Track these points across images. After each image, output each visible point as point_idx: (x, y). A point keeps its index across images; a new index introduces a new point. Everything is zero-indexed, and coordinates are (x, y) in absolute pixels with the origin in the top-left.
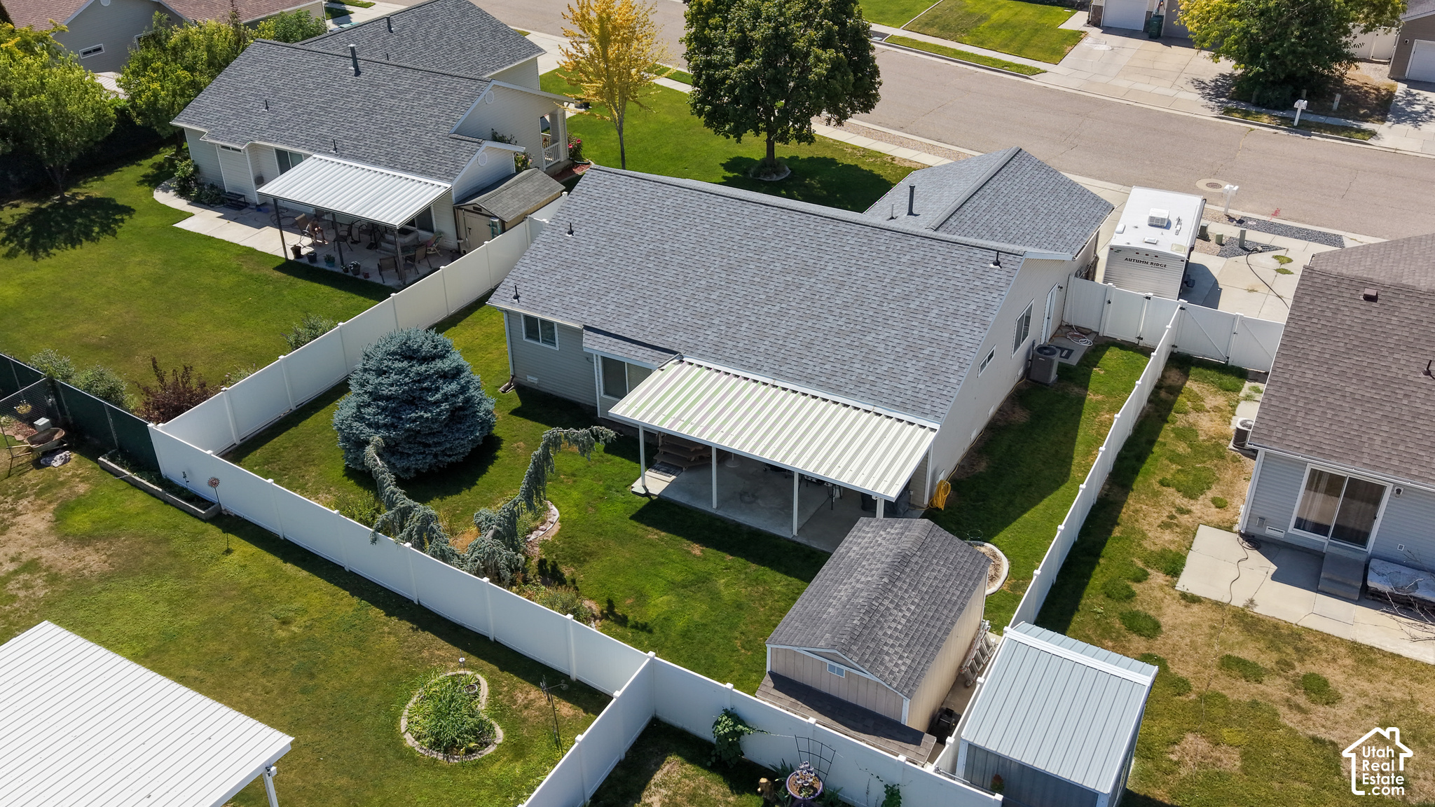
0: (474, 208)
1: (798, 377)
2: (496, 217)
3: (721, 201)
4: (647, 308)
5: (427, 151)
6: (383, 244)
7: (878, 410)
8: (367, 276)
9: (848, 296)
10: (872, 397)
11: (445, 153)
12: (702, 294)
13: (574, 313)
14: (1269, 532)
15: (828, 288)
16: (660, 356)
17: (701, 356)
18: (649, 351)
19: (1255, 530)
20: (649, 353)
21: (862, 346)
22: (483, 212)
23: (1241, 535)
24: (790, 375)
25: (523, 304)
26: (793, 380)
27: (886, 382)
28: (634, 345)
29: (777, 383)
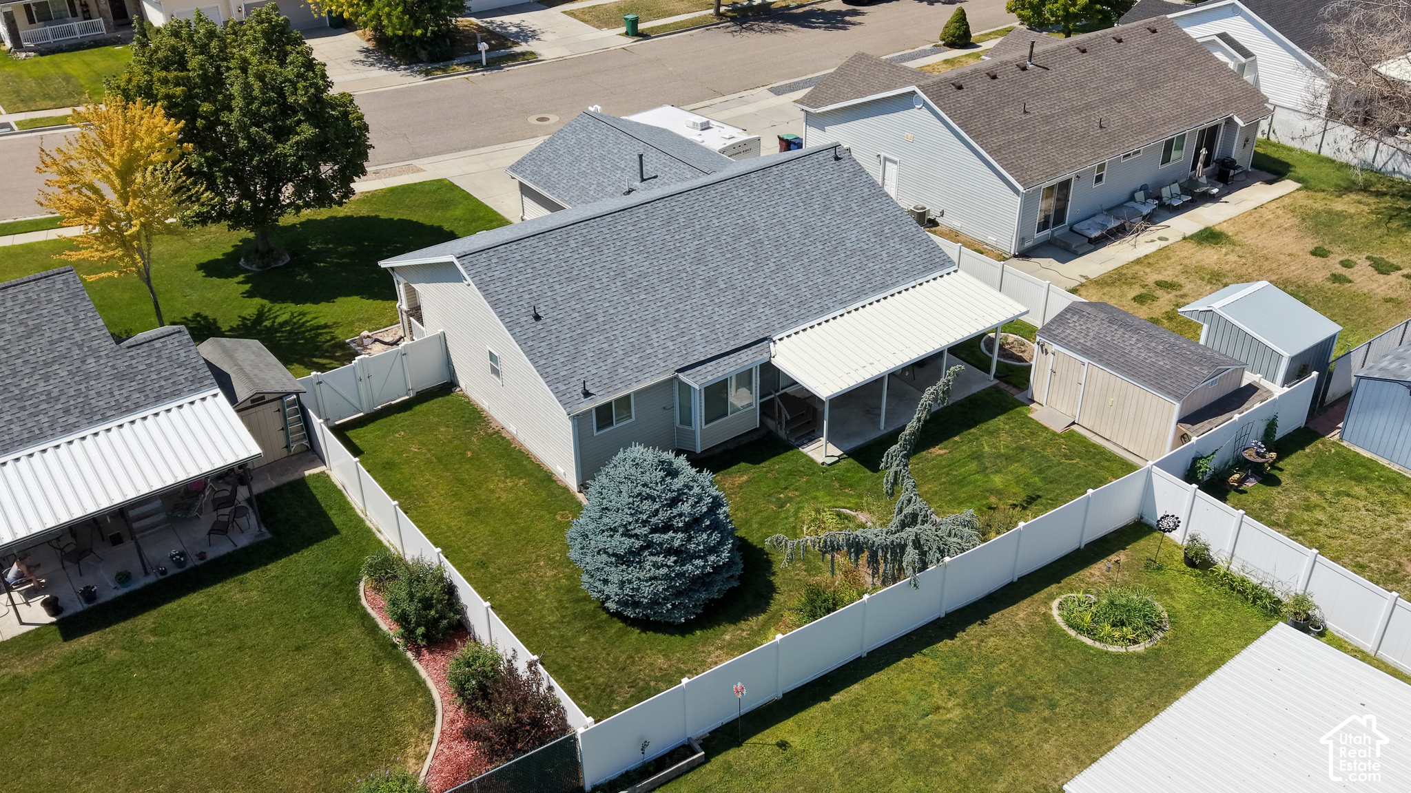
0: (253, 401)
1: (855, 296)
2: (290, 394)
3: (611, 219)
4: (694, 326)
5: (121, 377)
6: (135, 525)
7: (919, 281)
8: (202, 556)
9: (797, 228)
10: (907, 276)
11: (150, 365)
12: (712, 290)
13: (651, 369)
14: (1027, 245)
15: (778, 231)
16: (759, 349)
17: (783, 328)
18: (749, 352)
19: (1022, 248)
20: (749, 353)
21: (853, 252)
22: (268, 397)
23: (1015, 256)
24: (849, 298)
25: (600, 393)
26: (855, 300)
27: (899, 262)
28: (731, 356)
29: (849, 309)
